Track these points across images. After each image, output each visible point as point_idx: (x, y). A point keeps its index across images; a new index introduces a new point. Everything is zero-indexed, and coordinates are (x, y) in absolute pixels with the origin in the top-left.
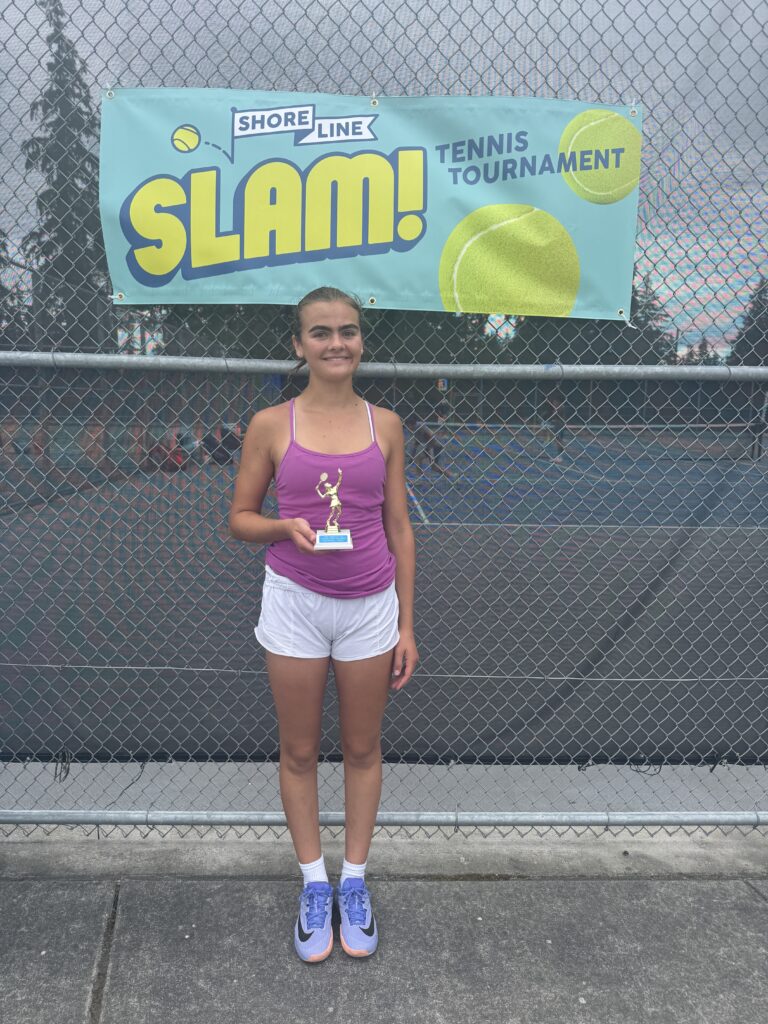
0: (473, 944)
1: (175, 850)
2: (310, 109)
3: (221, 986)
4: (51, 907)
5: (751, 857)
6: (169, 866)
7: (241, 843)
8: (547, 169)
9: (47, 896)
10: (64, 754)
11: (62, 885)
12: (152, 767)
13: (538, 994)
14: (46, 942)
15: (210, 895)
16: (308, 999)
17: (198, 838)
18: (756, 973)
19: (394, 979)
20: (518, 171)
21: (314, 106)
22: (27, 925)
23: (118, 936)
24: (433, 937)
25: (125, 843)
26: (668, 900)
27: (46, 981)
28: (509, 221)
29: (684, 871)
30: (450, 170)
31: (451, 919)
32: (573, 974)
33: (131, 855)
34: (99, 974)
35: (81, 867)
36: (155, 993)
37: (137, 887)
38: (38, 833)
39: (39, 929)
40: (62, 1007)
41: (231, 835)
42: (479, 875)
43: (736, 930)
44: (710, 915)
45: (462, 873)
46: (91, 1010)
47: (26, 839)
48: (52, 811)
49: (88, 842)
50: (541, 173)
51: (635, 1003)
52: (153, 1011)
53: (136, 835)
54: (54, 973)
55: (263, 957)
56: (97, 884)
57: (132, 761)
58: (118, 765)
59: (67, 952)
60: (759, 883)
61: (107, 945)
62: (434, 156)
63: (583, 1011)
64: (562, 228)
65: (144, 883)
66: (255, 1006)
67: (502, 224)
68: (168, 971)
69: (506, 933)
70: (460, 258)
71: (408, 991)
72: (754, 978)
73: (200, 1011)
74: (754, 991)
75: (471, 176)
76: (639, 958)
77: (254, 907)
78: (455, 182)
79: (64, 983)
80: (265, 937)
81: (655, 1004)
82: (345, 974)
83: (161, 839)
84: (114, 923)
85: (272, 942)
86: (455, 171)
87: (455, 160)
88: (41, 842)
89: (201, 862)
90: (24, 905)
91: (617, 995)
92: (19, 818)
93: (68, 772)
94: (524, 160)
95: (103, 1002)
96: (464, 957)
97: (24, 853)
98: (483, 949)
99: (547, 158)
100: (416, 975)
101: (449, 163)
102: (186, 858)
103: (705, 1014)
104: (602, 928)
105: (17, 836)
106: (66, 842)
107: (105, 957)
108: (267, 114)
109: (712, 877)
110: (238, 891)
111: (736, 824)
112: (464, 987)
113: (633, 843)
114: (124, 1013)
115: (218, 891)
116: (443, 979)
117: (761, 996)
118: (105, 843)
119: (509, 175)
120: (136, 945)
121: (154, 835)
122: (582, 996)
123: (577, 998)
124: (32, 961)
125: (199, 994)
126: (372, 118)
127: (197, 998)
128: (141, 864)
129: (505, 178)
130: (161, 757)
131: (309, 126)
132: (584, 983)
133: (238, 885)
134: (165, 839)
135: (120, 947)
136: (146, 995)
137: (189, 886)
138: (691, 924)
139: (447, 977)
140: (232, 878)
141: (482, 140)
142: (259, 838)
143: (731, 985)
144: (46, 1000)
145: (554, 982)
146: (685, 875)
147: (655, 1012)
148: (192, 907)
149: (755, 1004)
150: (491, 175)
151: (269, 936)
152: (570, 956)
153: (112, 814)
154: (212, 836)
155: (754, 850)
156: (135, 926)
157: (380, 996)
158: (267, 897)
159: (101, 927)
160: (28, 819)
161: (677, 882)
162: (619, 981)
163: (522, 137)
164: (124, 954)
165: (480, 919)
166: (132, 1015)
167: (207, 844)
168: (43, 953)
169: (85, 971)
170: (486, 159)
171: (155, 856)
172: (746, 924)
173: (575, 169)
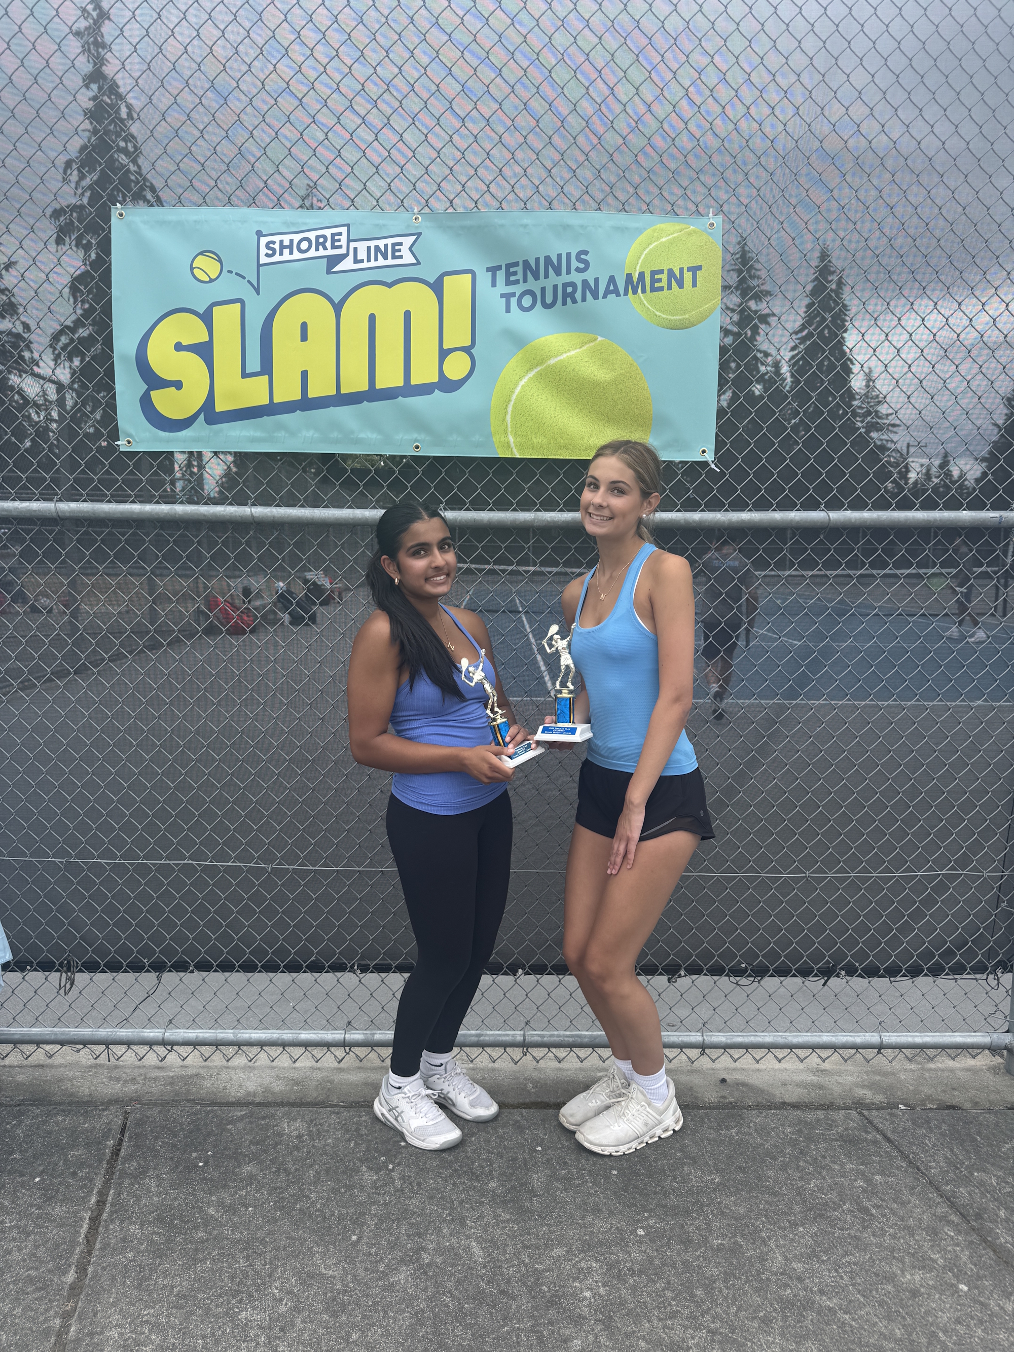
0: (526, 1174)
1: (197, 1075)
2: (344, 230)
3: (234, 1214)
4: (50, 1133)
5: (871, 1086)
6: (188, 1091)
7: (273, 1068)
8: (611, 292)
9: (45, 1122)
10: (69, 962)
11: (64, 1111)
12: (169, 978)
13: (592, 1225)
14: (41, 1168)
15: (232, 1122)
16: (330, 1227)
17: (224, 1063)
18: (847, 1206)
19: (430, 1208)
20: (578, 295)
21: (348, 225)
22: (21, 1151)
23: (123, 1163)
24: (482, 1167)
25: (139, 1067)
26: (763, 1131)
27: (39, 1208)
28: (568, 354)
29: (788, 1099)
30: (502, 296)
31: (505, 1147)
32: (636, 1205)
33: (144, 1079)
34: (98, 1201)
35: (87, 1092)
36: (160, 1219)
37: (149, 1113)
38: (39, 1055)
39: (34, 1156)
40: (54, 1233)
41: (263, 1058)
42: (546, 1103)
43: (835, 1163)
44: (808, 1146)
45: (527, 1100)
46: (86, 1237)
47: (25, 1063)
48: (55, 1029)
49: (96, 1066)
50: (605, 297)
51: (701, 1235)
52: (155, 1238)
53: (151, 1059)
54: (48, 1199)
55: (284, 1185)
56: (103, 1110)
57: (148, 971)
58: (131, 976)
59: (64, 1178)
60: (875, 1113)
61: (110, 1172)
62: (484, 279)
63: (640, 1242)
64: (630, 358)
65: (157, 1109)
66: (270, 1233)
67: (561, 358)
68: (175, 1199)
69: (565, 1163)
70: (514, 397)
71: (444, 1220)
72: (843, 1211)
73: (207, 1239)
74: (840, 1224)
75: (527, 301)
76: (714, 1189)
77: (280, 1135)
78: (508, 310)
79: (58, 1210)
80: (290, 1165)
81: (724, 1236)
82: (373, 1203)
83: (181, 1063)
84: (119, 1150)
85: (296, 1170)
86: (507, 297)
87: (508, 283)
88: (42, 1066)
89: (225, 1088)
90: (19, 1132)
91: (682, 1226)
92: (17, 1037)
93: (72, 984)
94: (585, 283)
95: (100, 1229)
96: (513, 1188)
97: (21, 1078)
98: (537, 1179)
99: (612, 280)
100: (456, 1204)
101: (501, 287)
102: (207, 1083)
103: (777, 1246)
104: (679, 1159)
105: (14, 1059)
106: (70, 1065)
107: (107, 1185)
108: (297, 238)
109: (820, 1107)
110: (264, 1118)
111: (857, 1047)
112: (508, 1217)
113: (735, 1069)
114: (123, 1240)
115: (241, 1119)
116: (487, 1210)
117: (846, 1230)
118: (116, 1067)
119: (569, 300)
120: (142, 1172)
121: (172, 1058)
122: (641, 1228)
123: (635, 1230)
124: (23, 1187)
125: (207, 1222)
126: (415, 237)
127: (206, 1226)
128: (155, 1089)
129: (564, 303)
130: (181, 967)
131: (343, 251)
132: (646, 1214)
133: (264, 1112)
134: (186, 1062)
135: (124, 1174)
136: (150, 1223)
137: (208, 1113)
138: (784, 1156)
139: (491, 1207)
140: (259, 1104)
141: (537, 260)
142: (294, 1062)
143: (815, 1218)
144: (37, 1226)
145: (611, 1213)
146: (789, 1104)
147: (721, 1244)
148: (209, 1134)
149: (839, 1237)
150: (549, 300)
151: (294, 1164)
152: (635, 1186)
153: (124, 1033)
154: (240, 1061)
155: (878, 1078)
156: (143, 1153)
157: (412, 1225)
158: (297, 1124)
159: (104, 1154)
160: (26, 1038)
161: (778, 1112)
162: (688, 1213)
163: (583, 257)
164: (127, 1182)
165: (539, 1148)
166: (132, 1242)
167: (234, 1068)
168: (37, 1179)
169: (83, 1198)
170: (542, 282)
171: (172, 1081)
172: (848, 1156)
173: (644, 291)
